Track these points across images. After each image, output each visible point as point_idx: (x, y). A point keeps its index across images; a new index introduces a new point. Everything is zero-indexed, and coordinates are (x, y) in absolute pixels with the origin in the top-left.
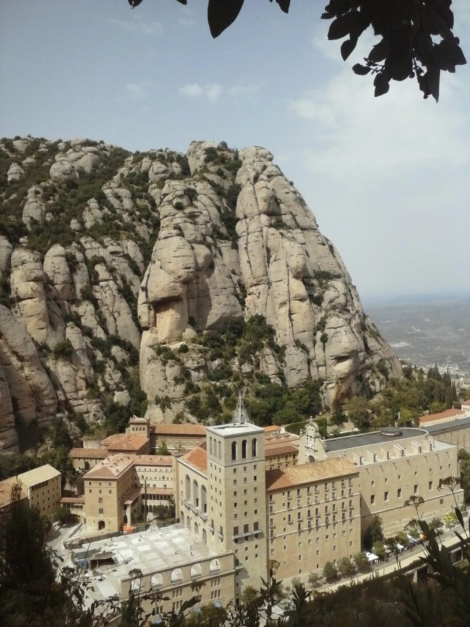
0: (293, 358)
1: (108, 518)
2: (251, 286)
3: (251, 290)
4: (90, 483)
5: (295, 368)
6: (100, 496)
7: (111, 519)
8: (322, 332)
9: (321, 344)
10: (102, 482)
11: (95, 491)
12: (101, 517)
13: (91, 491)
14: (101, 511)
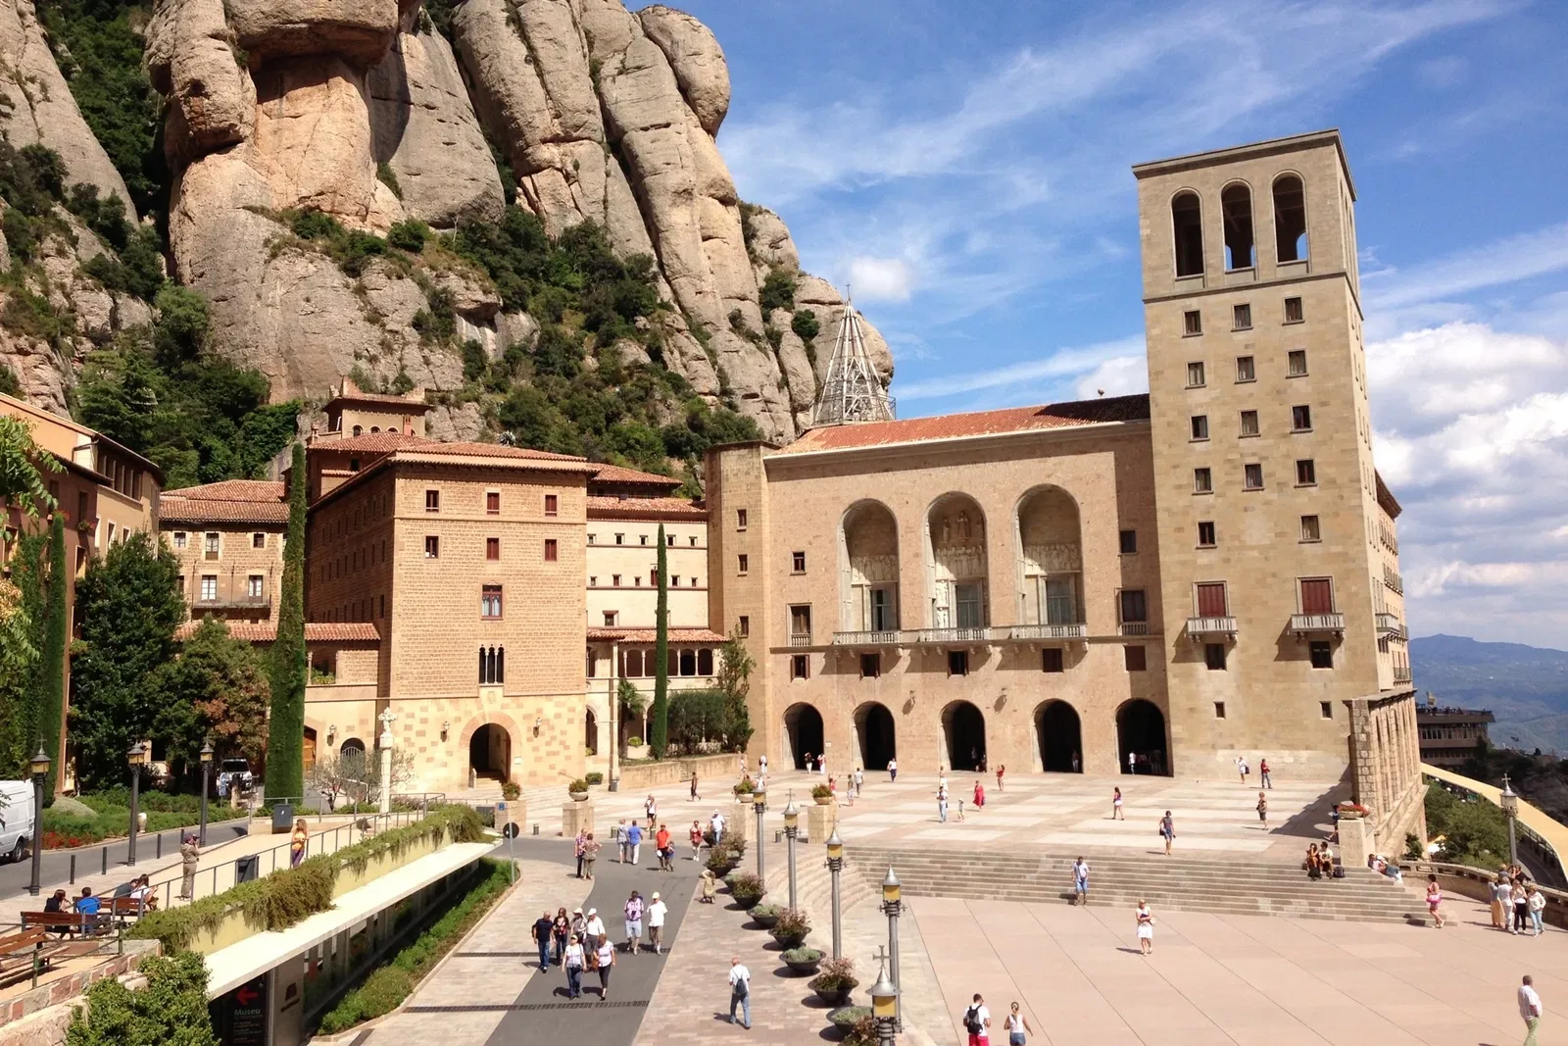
0: (743, 359)
1: (530, 705)
2: (544, 141)
3: (548, 152)
4: (432, 499)
5: (757, 390)
6: (492, 572)
7: (549, 708)
8: (788, 309)
9: (799, 341)
10: (504, 490)
11: (462, 545)
12: (491, 705)
13: (432, 544)
14: (492, 666)
